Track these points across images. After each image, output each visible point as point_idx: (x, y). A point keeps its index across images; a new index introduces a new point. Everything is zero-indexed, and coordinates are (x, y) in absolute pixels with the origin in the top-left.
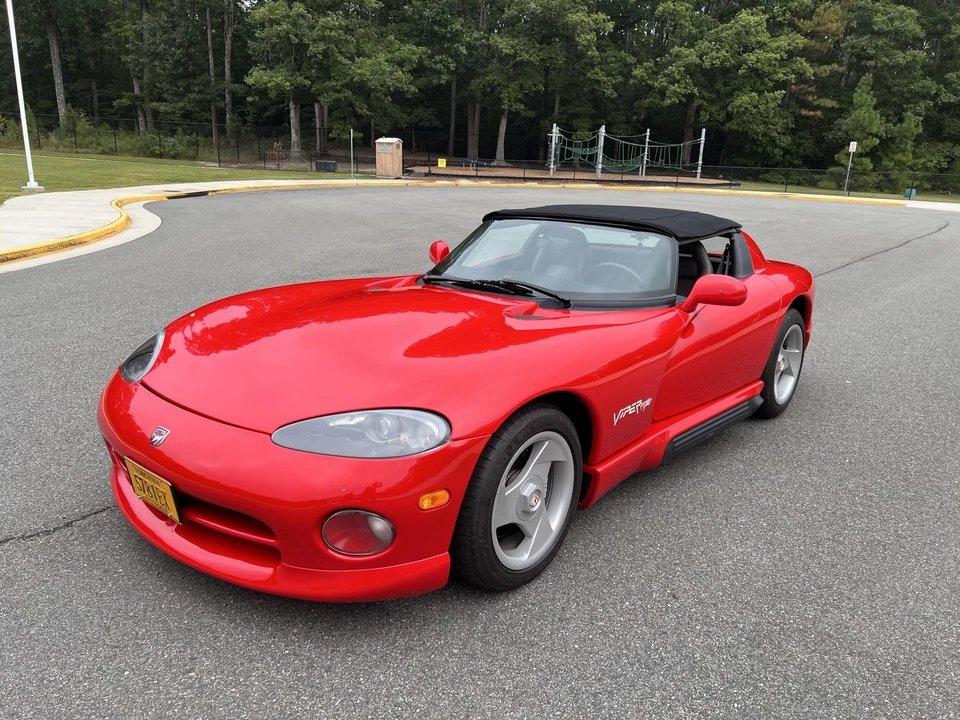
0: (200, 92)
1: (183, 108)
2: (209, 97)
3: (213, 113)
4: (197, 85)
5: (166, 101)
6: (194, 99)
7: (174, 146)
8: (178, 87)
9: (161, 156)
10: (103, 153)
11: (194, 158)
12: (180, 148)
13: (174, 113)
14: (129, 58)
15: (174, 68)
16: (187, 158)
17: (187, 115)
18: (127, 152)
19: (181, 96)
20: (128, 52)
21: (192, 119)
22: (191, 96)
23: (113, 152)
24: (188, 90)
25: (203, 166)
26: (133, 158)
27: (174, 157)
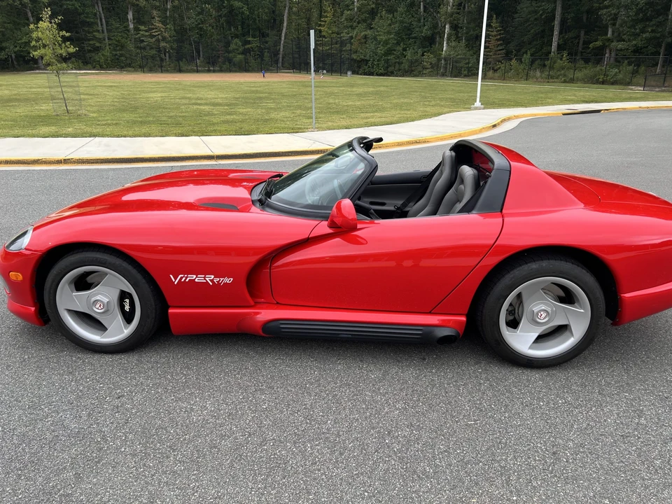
0: (653, 31)
1: (636, 45)
2: (658, 35)
3: (663, 48)
4: (652, 26)
5: (624, 41)
6: (646, 38)
7: (615, 75)
8: (636, 29)
9: (603, 83)
10: (565, 82)
11: (629, 84)
12: (620, 76)
13: (627, 49)
14: (605, 11)
15: (637, 14)
16: (621, 84)
17: (637, 51)
18: (580, 80)
19: (636, 35)
20: (607, 7)
21: (641, 53)
22: (644, 36)
23: (572, 81)
24: (643, 31)
25: (631, 89)
26: (581, 85)
27: (613, 84)
